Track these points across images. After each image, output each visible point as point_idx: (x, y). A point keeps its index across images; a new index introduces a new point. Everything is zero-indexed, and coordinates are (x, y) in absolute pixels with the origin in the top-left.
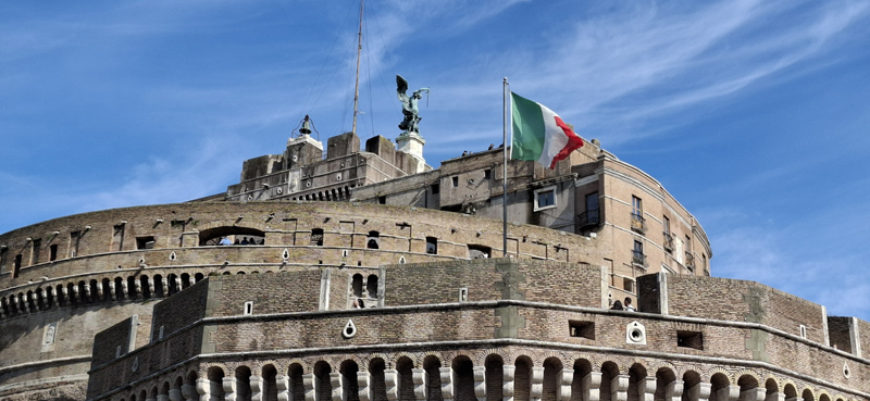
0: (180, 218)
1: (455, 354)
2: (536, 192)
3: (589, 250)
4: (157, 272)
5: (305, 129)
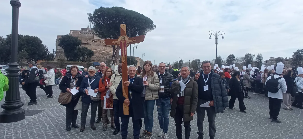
0: (90, 39)
5: (88, 26)
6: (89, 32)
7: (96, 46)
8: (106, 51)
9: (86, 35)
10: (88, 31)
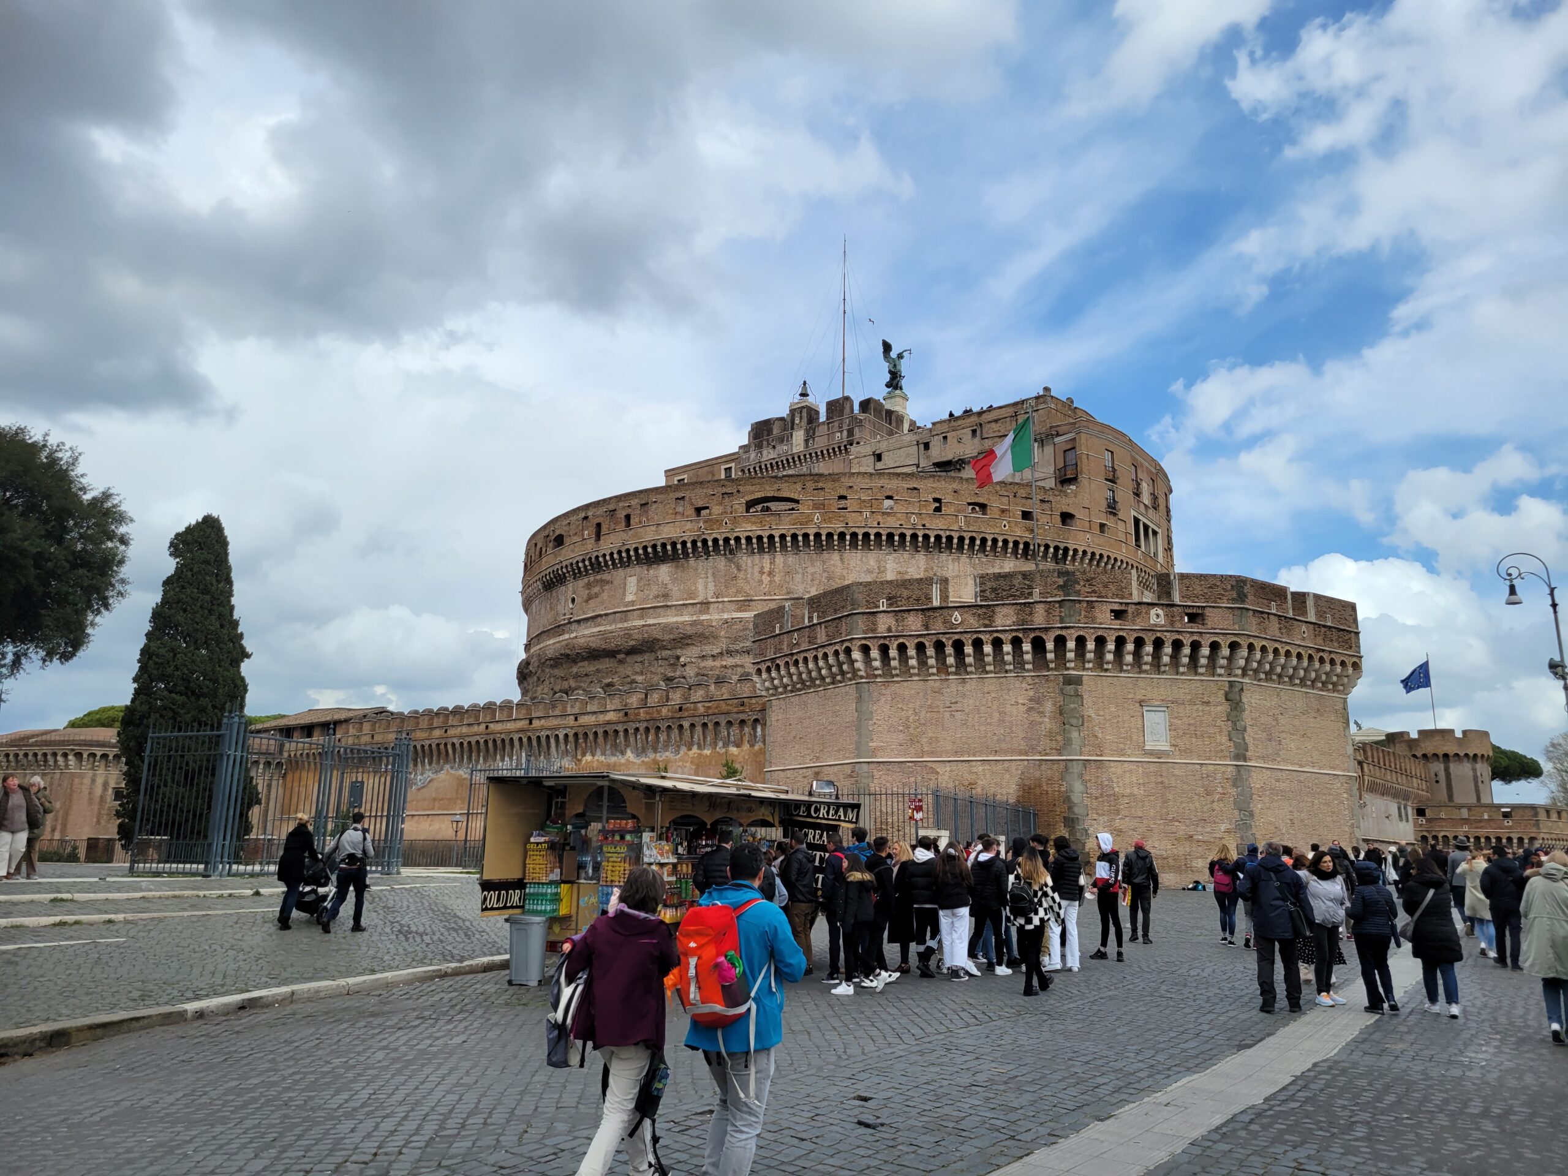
0: (728, 490)
1: (1032, 635)
3: (1070, 501)
4: (714, 536)
5: (804, 395)
6: (806, 441)
7: (791, 559)
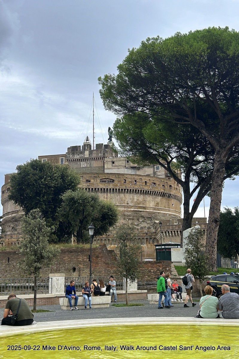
0: (96, 176)
2: (155, 166)
3: (171, 182)
4: (92, 187)
5: (87, 140)
6: (89, 155)
7: (112, 195)
8: (144, 208)
9: (83, 164)
10: (87, 153)
